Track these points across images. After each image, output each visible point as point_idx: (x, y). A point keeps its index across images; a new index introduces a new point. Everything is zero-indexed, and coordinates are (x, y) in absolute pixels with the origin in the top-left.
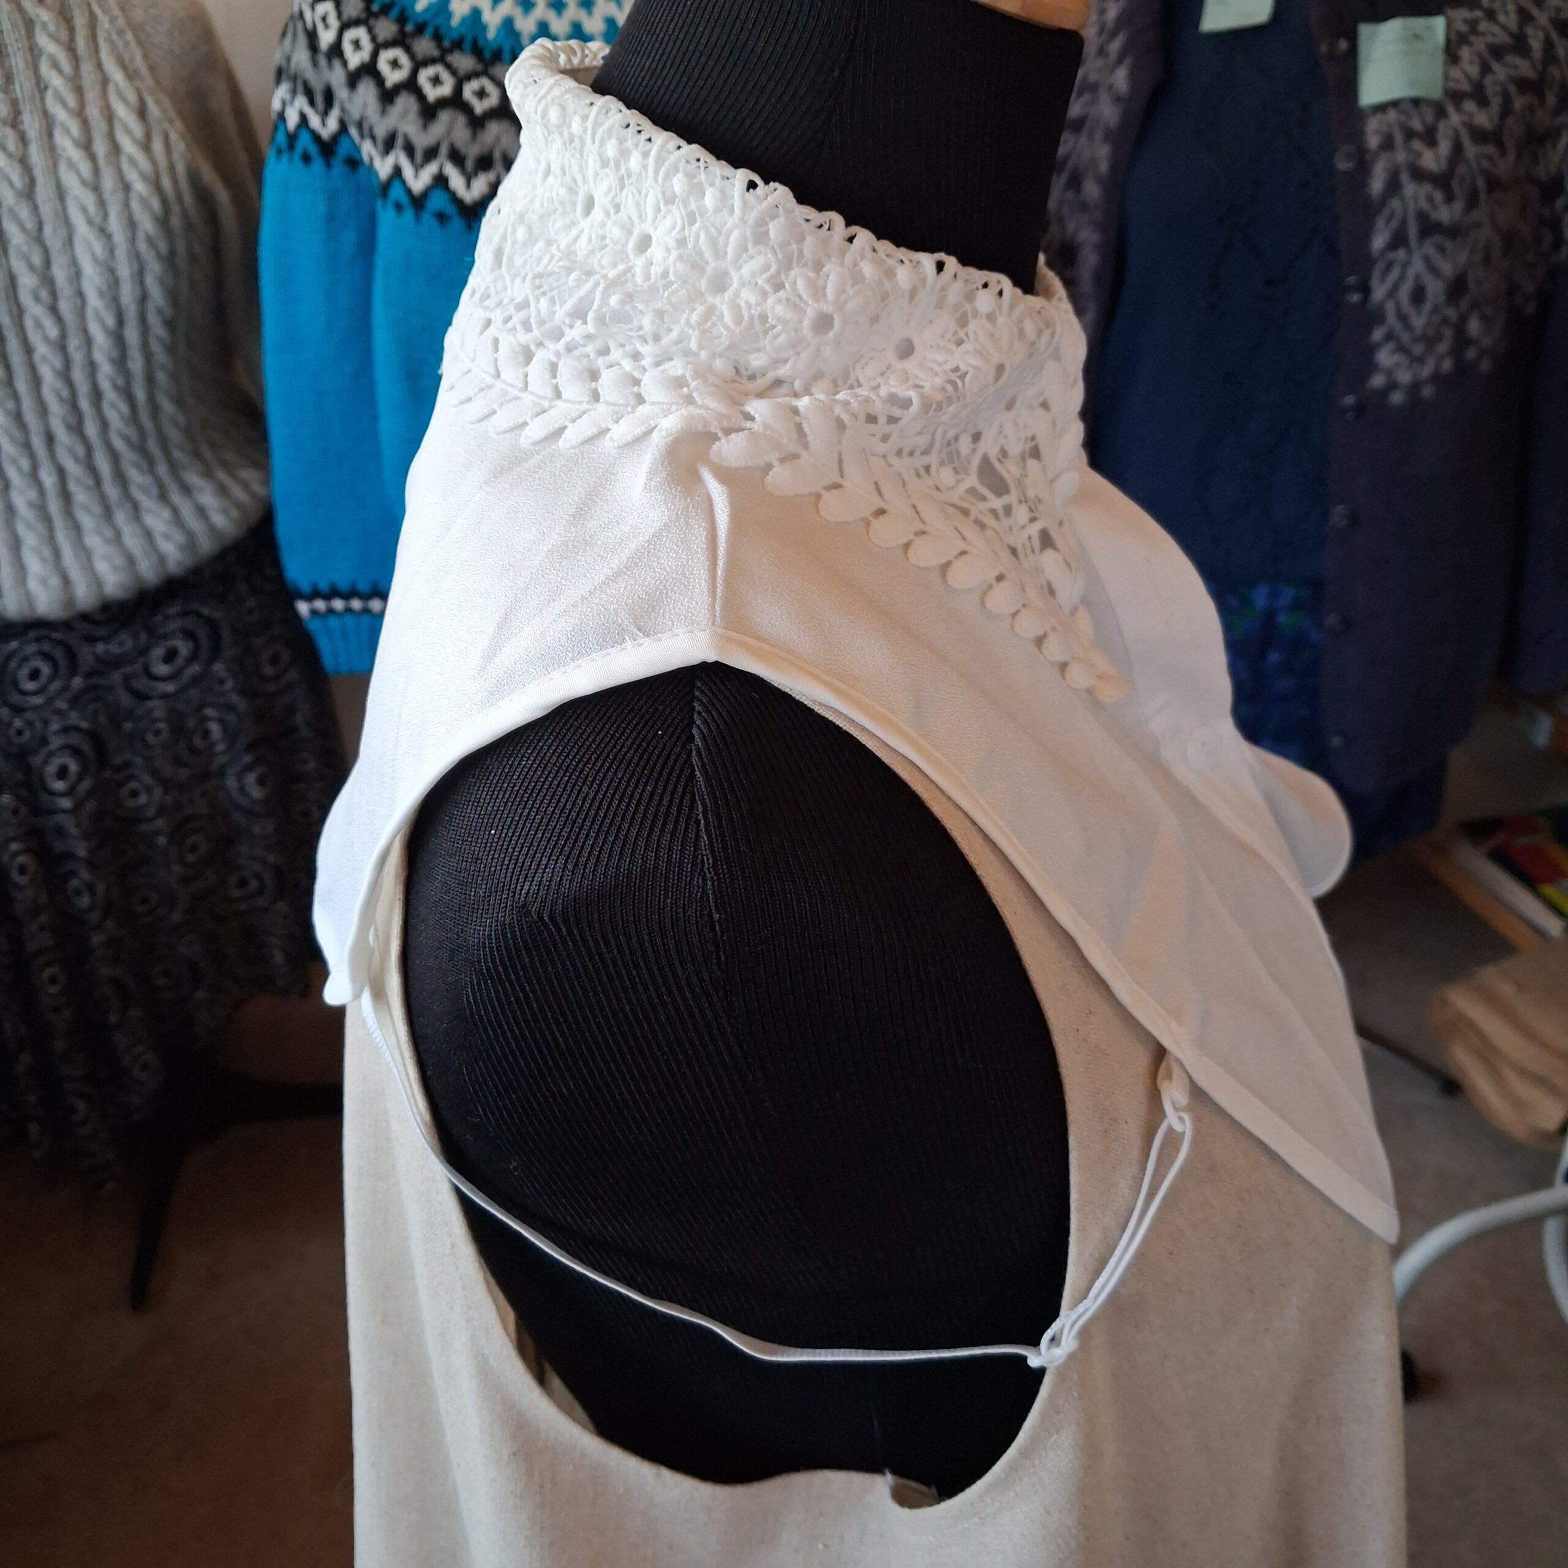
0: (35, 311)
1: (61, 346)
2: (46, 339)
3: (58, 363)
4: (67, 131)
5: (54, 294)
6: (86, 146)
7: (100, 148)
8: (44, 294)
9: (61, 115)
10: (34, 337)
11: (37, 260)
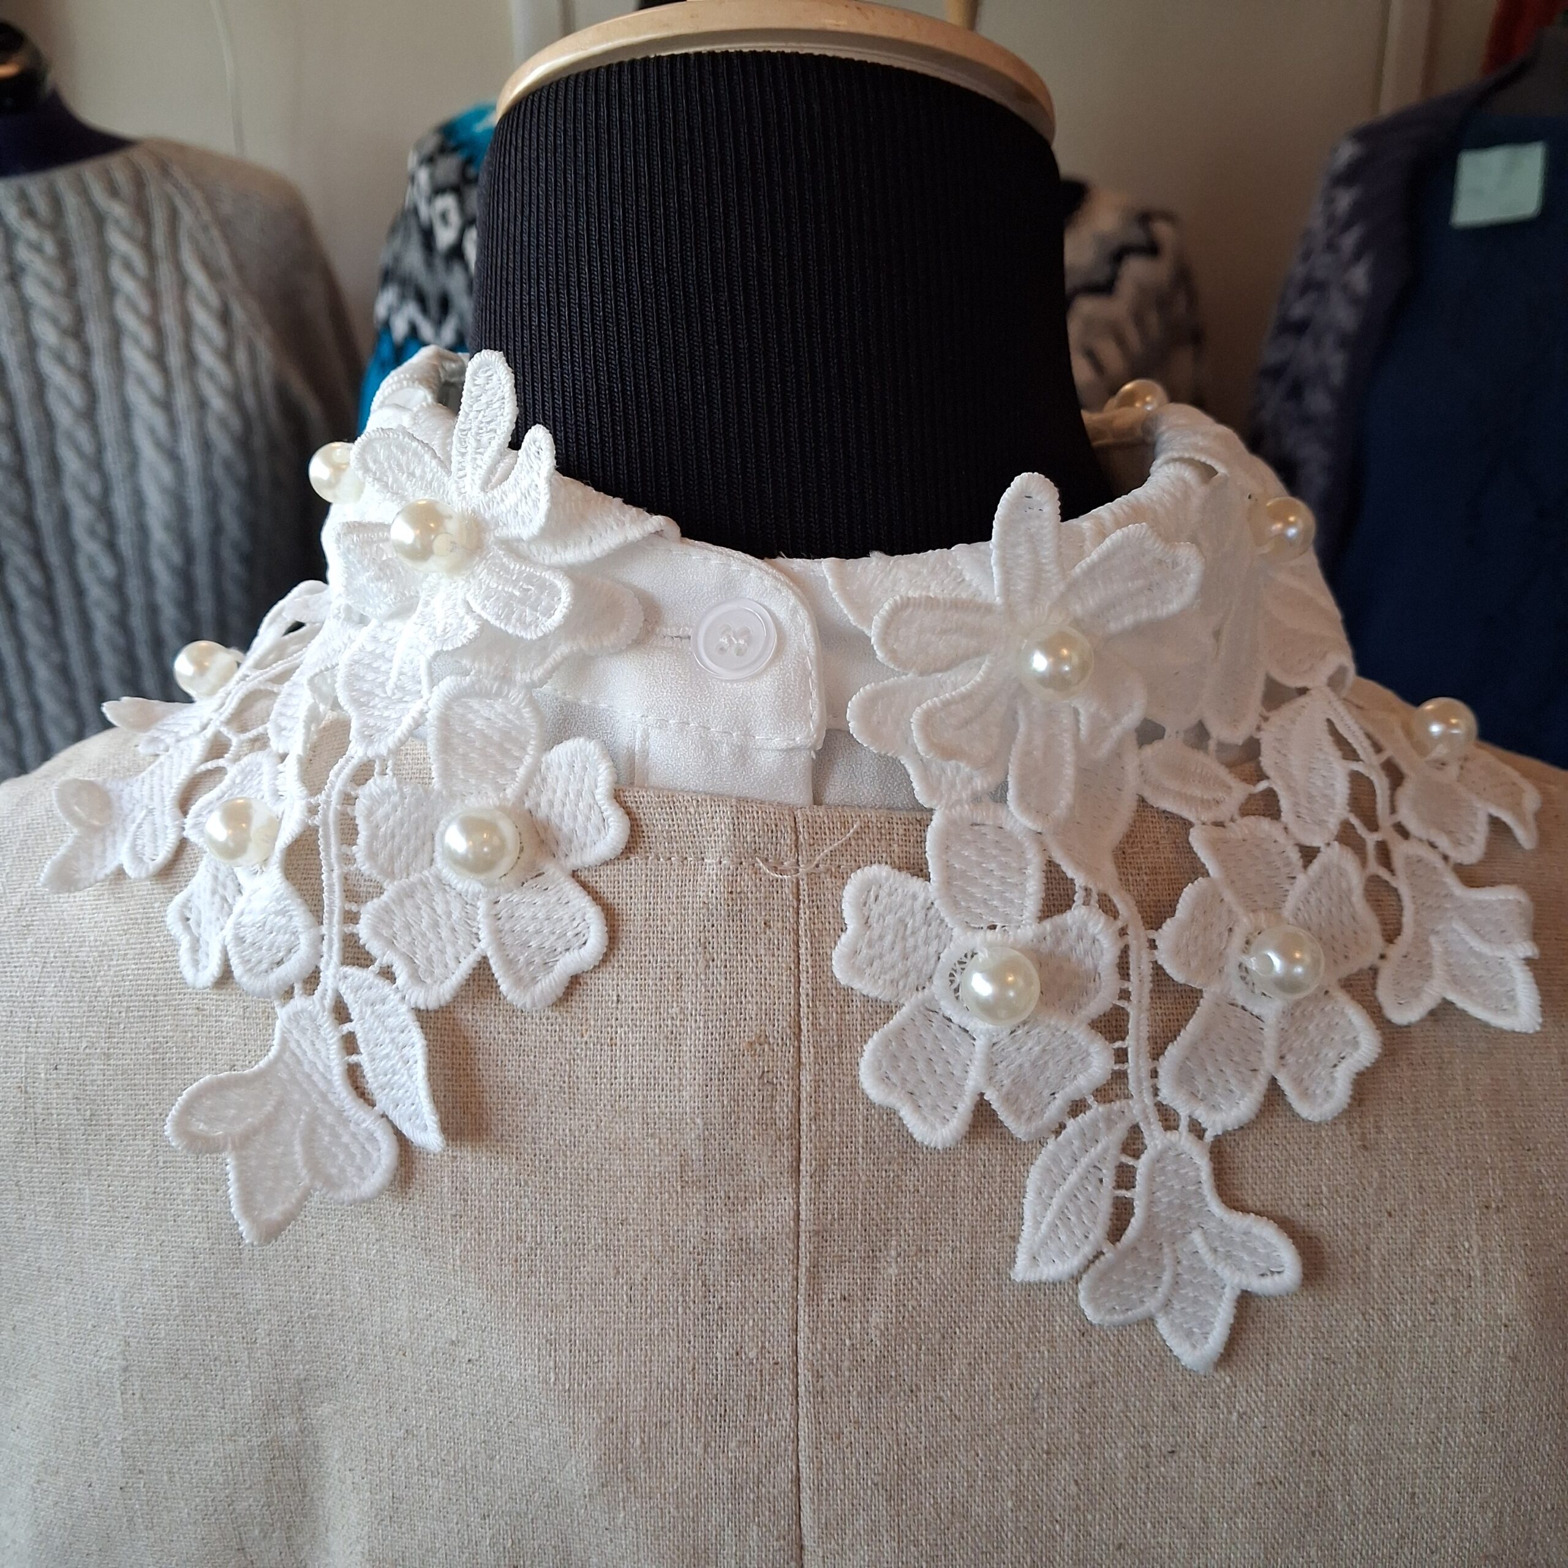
0: (89, 547)
1: (118, 588)
2: (102, 581)
3: (113, 606)
4: (137, 341)
5: (112, 527)
6: (159, 358)
7: (175, 359)
8: (101, 528)
9: (130, 321)
10: (87, 578)
11: (95, 488)
